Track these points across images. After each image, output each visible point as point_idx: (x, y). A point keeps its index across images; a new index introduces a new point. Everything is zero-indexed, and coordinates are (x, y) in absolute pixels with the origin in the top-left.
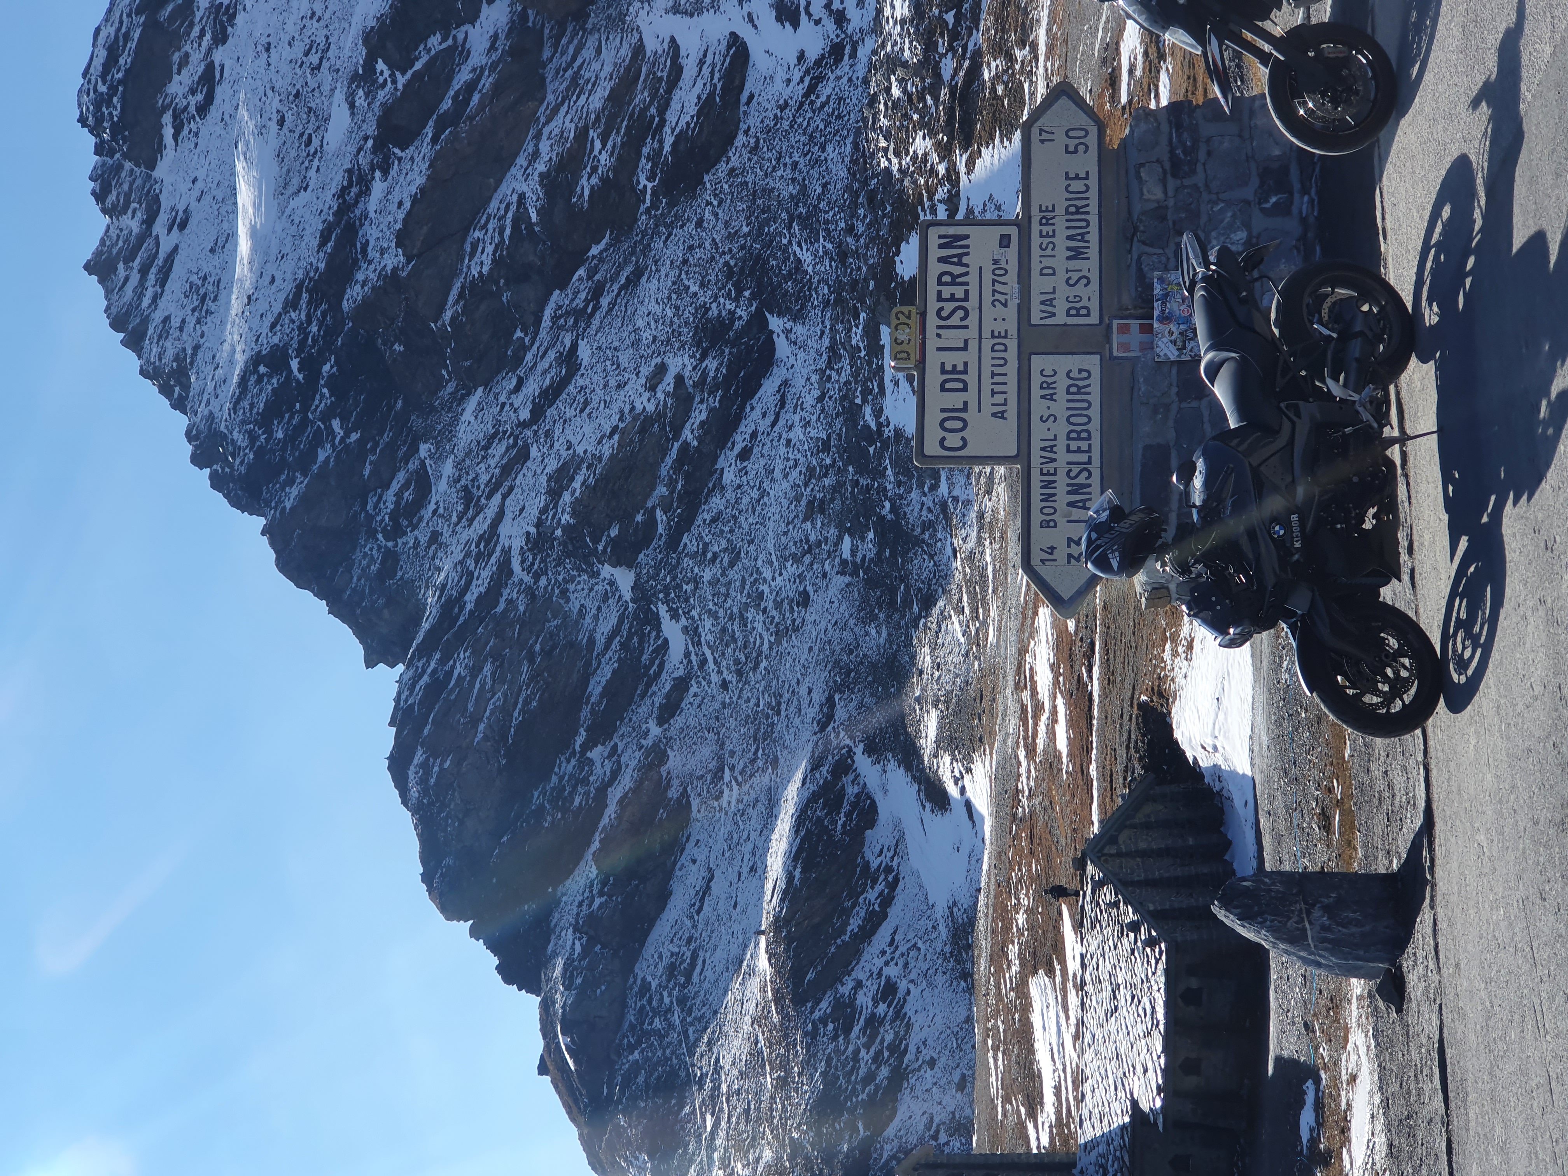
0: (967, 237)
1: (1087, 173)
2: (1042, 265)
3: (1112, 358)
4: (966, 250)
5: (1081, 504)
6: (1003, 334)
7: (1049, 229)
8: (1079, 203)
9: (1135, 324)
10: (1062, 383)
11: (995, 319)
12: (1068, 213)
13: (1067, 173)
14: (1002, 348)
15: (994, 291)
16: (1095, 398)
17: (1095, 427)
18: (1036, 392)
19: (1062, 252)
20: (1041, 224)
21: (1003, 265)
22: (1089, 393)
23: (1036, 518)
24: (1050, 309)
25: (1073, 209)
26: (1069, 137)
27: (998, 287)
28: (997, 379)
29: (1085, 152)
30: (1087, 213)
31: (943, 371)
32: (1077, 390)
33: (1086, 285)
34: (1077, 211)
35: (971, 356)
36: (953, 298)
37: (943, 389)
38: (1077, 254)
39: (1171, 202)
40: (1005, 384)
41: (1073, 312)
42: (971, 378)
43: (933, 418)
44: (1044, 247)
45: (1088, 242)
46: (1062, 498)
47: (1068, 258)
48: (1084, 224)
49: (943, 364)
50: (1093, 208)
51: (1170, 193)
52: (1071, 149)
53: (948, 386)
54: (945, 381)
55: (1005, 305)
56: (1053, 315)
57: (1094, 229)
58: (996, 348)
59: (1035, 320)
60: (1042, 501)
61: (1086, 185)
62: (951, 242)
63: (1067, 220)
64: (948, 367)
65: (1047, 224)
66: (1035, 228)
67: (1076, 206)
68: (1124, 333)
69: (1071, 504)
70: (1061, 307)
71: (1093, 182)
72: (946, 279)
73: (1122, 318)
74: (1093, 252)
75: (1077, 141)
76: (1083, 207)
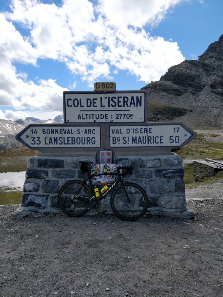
0: (141, 105)
1: (163, 143)
3: (99, 151)
4: (136, 105)
5: (51, 141)
6: (107, 118)
7: (143, 132)
8: (152, 141)
9: (110, 157)
10: (91, 136)
11: (112, 115)
12: (148, 137)
13: (163, 136)
14: (102, 118)
15: (121, 115)
16: (86, 145)
17: (76, 145)
18: (87, 128)
19: (134, 135)
20: (145, 129)
21: (130, 117)
22: (87, 144)
23: (46, 128)
24: (115, 132)
27: (123, 116)
28: (91, 116)
29: (170, 142)
30: (148, 143)
31: (94, 99)
32: (88, 140)
34: (149, 139)
35: (99, 108)
36: (119, 102)
37: (88, 99)
38: (134, 140)
39: (146, 169)
40: (90, 119)
41: (114, 139)
42: (92, 108)
43: (78, 97)
44: (136, 130)
45: (138, 143)
46: (53, 136)
47: (133, 137)
48: (144, 142)
49: (96, 99)
50: (150, 145)
51: (149, 169)
52: (172, 138)
53: (89, 101)
54: (90, 100)
55: (117, 118)
56: (113, 133)
57: (143, 145)
58: (102, 116)
59: (111, 128)
60: (52, 130)
61: (158, 142)
62: (139, 101)
64: (95, 101)
65: (145, 131)
66: (143, 127)
67: (151, 139)
68: (107, 154)
69: (51, 138)
70: (116, 135)
71: (159, 145)
72: (126, 100)
73: (112, 153)
74: (134, 145)
75: (174, 140)
76: (150, 141)
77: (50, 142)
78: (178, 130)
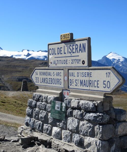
0: (85, 52)
1: (99, 87)
2: (79, 73)
3: (63, 90)
4: (82, 51)
6: (67, 63)
7: (86, 76)
8: (92, 84)
10: (59, 78)
11: (69, 61)
13: (99, 81)
14: (65, 63)
15: (74, 60)
17: (53, 85)
18: (58, 71)
20: (88, 73)
21: (79, 62)
22: (57, 84)
25: (91, 82)
26: (108, 82)
28: (60, 62)
29: (104, 87)
30: (90, 87)
32: (58, 81)
33: (75, 85)
34: (90, 83)
35: (63, 55)
36: (73, 49)
37: (58, 48)
38: (81, 83)
40: (59, 64)
41: (71, 81)
42: (60, 55)
44: (83, 74)
45: (84, 86)
46: (43, 77)
47: (80, 80)
48: (87, 85)
49: (62, 48)
52: (105, 83)
55: (72, 63)
56: (70, 76)
57: (86, 88)
58: (65, 61)
59: (69, 71)
60: (43, 72)
61: (96, 86)
62: (84, 47)
63: (88, 80)
65: (88, 75)
66: (87, 71)
67: (91, 83)
68: (67, 94)
69: (43, 79)
70: (72, 78)
71: (96, 89)
72: (77, 47)
74: (82, 87)
75: (106, 85)
76: (91, 85)
77: (42, 81)
78: (109, 75)
